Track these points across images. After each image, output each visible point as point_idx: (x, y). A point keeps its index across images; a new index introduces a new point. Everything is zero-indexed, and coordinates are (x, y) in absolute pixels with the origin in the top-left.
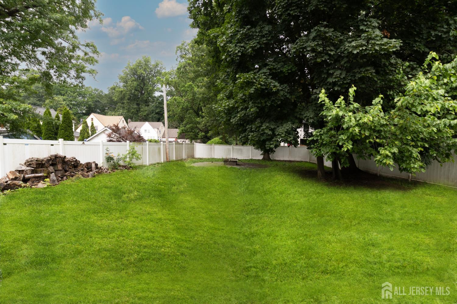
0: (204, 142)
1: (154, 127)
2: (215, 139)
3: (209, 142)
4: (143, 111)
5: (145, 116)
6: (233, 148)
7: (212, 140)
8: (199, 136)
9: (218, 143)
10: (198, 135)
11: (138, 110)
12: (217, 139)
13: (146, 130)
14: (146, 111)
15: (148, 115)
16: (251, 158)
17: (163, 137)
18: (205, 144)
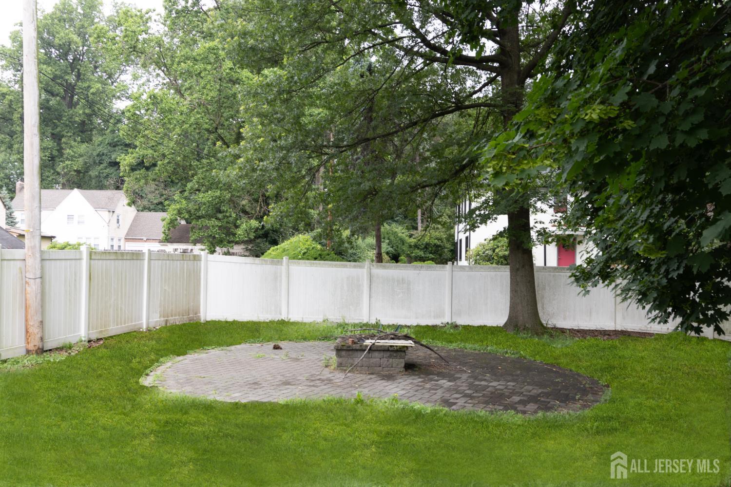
0: (257, 253)
1: (97, 207)
2: (293, 239)
3: (273, 251)
4: (72, 158)
5: (78, 172)
6: (371, 277)
7: (285, 245)
8: (239, 232)
9: (307, 256)
10: (237, 227)
11: (55, 153)
12: (302, 240)
13: (70, 217)
14: (81, 156)
15: (87, 168)
16: (447, 319)
17: (127, 239)
18: (257, 260)
